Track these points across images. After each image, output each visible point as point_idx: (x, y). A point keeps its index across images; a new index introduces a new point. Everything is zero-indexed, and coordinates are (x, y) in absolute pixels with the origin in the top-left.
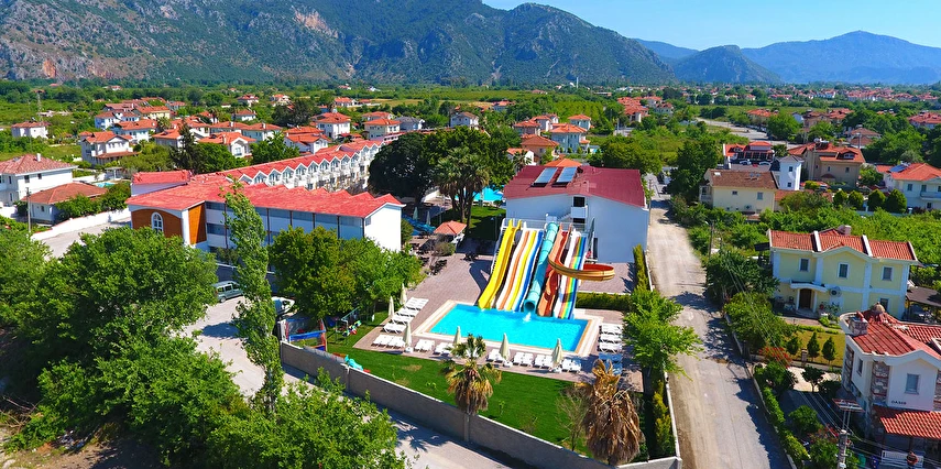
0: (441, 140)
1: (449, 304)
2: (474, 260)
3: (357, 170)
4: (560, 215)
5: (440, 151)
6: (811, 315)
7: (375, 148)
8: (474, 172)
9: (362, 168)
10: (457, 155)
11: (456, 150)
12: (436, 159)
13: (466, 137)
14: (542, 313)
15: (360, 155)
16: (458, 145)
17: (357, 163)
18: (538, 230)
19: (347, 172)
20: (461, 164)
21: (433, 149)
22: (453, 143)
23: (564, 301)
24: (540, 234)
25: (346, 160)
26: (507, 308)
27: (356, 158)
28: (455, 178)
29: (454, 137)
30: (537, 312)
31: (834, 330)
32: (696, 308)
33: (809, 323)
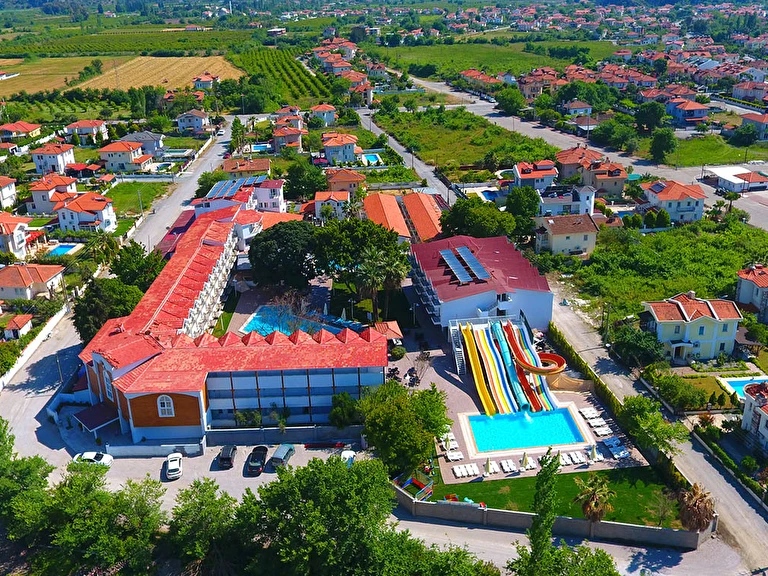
1: (463, 418)
2: (429, 359)
4: (489, 308)
10: (371, 258)
14: (534, 410)
18: (483, 327)
23: (539, 394)
24: (487, 331)
26: (507, 411)
30: (531, 409)
31: (704, 374)
32: (617, 374)
33: (687, 371)
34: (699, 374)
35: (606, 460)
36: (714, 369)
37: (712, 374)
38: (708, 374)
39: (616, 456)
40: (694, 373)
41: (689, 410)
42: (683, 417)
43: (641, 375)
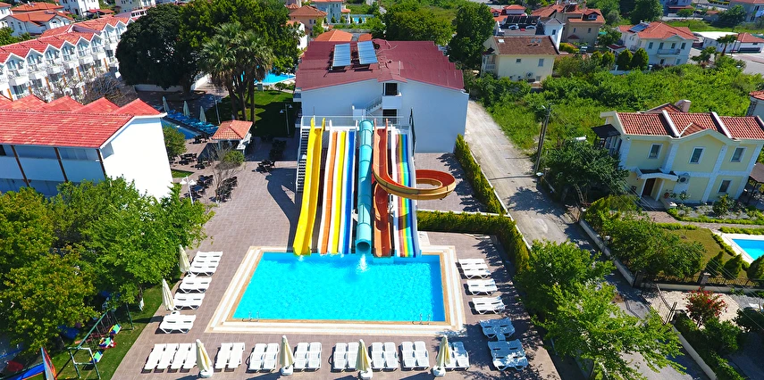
0: (202, 13)
1: (253, 255)
2: (271, 170)
3: (102, 56)
4: (368, 106)
5: (203, 28)
6: (656, 205)
7: (121, 26)
8: (252, 54)
9: (109, 53)
10: (227, 33)
11: (224, 27)
12: (199, 38)
13: (234, 9)
14: (379, 252)
15: (102, 36)
16: (225, 19)
17: (100, 47)
18: (348, 129)
19: (89, 60)
20: (235, 46)
21: (193, 27)
22: (220, 18)
23: (400, 228)
24: (351, 134)
25: (83, 43)
26: (332, 250)
27: (97, 40)
28: (231, 65)
29: (219, 9)
30: (373, 251)
31: (693, 225)
32: (543, 213)
33: (661, 218)
34: (681, 224)
35: (473, 368)
36: (707, 218)
37: (706, 226)
38: (698, 224)
39: (497, 363)
40: (673, 222)
41: (663, 281)
42: (653, 292)
43: (583, 216)
